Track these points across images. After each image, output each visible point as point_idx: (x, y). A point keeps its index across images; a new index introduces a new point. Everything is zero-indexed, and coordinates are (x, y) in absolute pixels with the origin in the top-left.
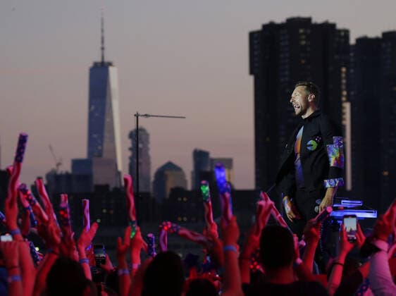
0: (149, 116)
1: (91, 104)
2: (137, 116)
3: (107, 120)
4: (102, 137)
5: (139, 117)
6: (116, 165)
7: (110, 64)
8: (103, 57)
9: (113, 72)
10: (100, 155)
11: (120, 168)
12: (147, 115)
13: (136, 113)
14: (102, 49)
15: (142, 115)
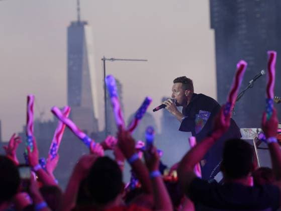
0: (115, 60)
2: (104, 60)
3: (84, 73)
4: (80, 89)
5: (106, 61)
6: (93, 114)
7: (85, 23)
8: (79, 17)
9: (88, 30)
10: (79, 105)
11: (97, 116)
12: (112, 59)
13: (103, 58)
14: (79, 9)
15: (108, 59)
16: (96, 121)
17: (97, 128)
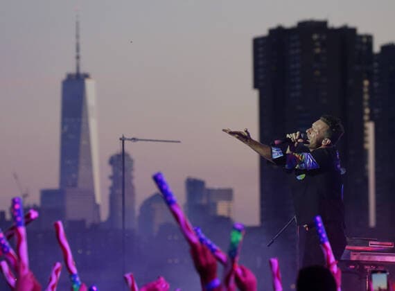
0: (138, 140)
1: (63, 123)
2: (123, 140)
3: (84, 142)
5: (125, 142)
6: (94, 198)
7: (87, 76)
8: (78, 68)
9: (90, 86)
10: (75, 185)
11: (99, 200)
12: (134, 139)
13: (121, 137)
14: (78, 57)
15: (129, 139)
16: (97, 207)
17: (99, 216)
